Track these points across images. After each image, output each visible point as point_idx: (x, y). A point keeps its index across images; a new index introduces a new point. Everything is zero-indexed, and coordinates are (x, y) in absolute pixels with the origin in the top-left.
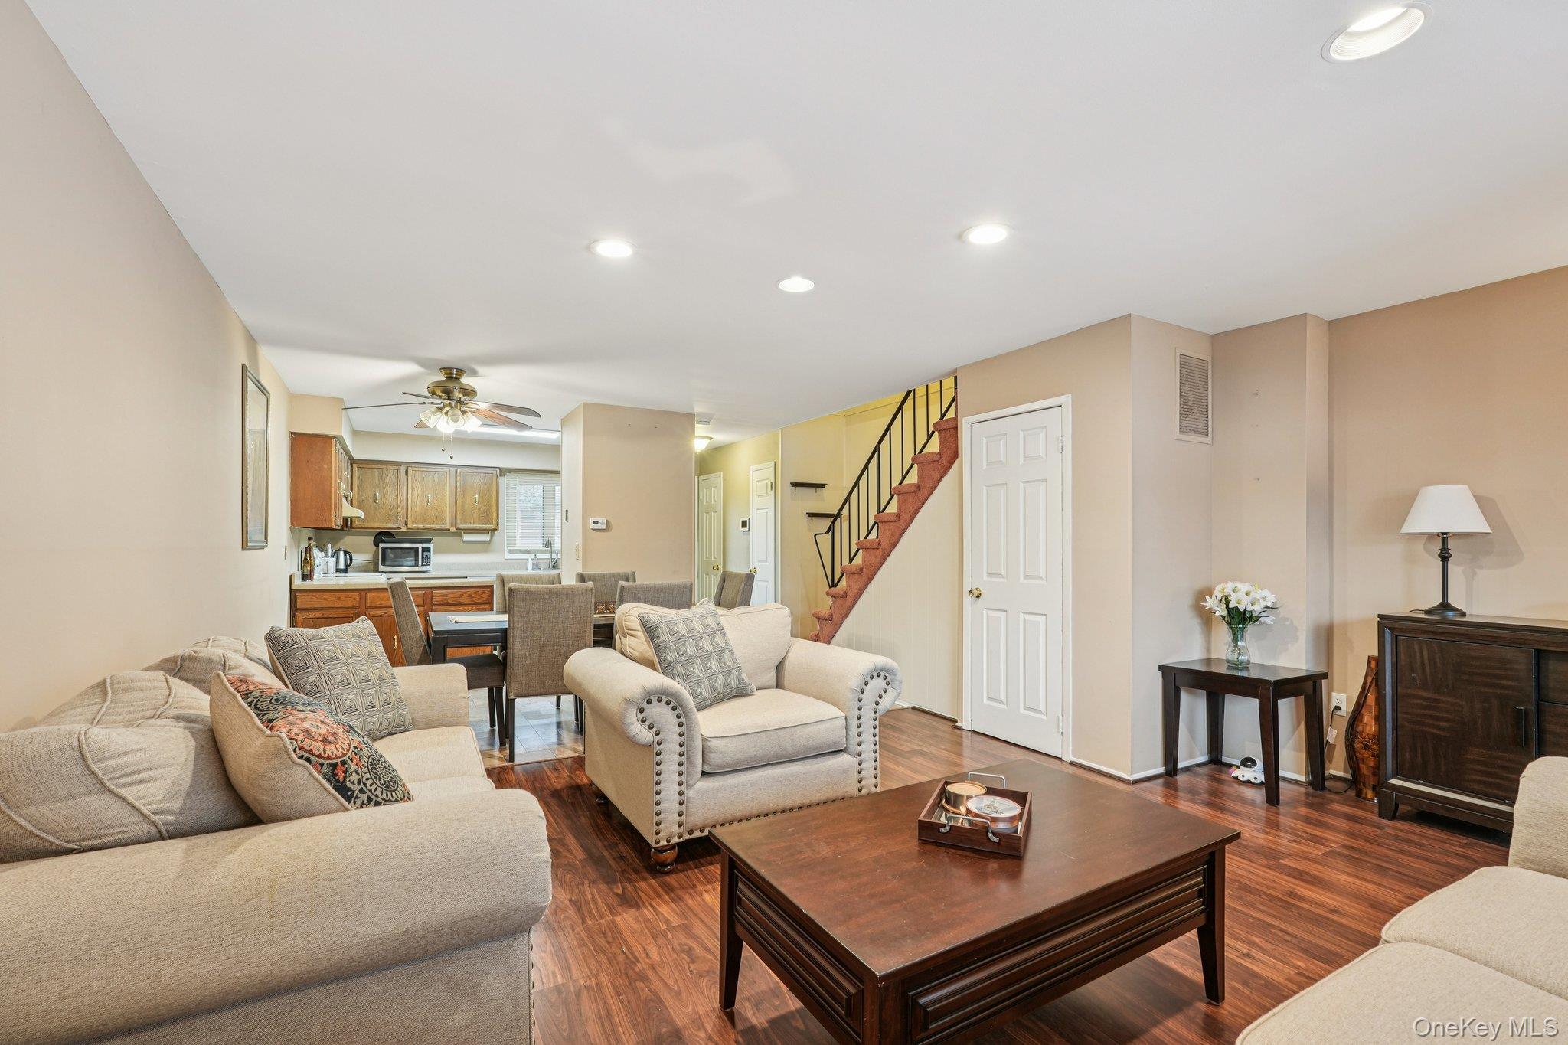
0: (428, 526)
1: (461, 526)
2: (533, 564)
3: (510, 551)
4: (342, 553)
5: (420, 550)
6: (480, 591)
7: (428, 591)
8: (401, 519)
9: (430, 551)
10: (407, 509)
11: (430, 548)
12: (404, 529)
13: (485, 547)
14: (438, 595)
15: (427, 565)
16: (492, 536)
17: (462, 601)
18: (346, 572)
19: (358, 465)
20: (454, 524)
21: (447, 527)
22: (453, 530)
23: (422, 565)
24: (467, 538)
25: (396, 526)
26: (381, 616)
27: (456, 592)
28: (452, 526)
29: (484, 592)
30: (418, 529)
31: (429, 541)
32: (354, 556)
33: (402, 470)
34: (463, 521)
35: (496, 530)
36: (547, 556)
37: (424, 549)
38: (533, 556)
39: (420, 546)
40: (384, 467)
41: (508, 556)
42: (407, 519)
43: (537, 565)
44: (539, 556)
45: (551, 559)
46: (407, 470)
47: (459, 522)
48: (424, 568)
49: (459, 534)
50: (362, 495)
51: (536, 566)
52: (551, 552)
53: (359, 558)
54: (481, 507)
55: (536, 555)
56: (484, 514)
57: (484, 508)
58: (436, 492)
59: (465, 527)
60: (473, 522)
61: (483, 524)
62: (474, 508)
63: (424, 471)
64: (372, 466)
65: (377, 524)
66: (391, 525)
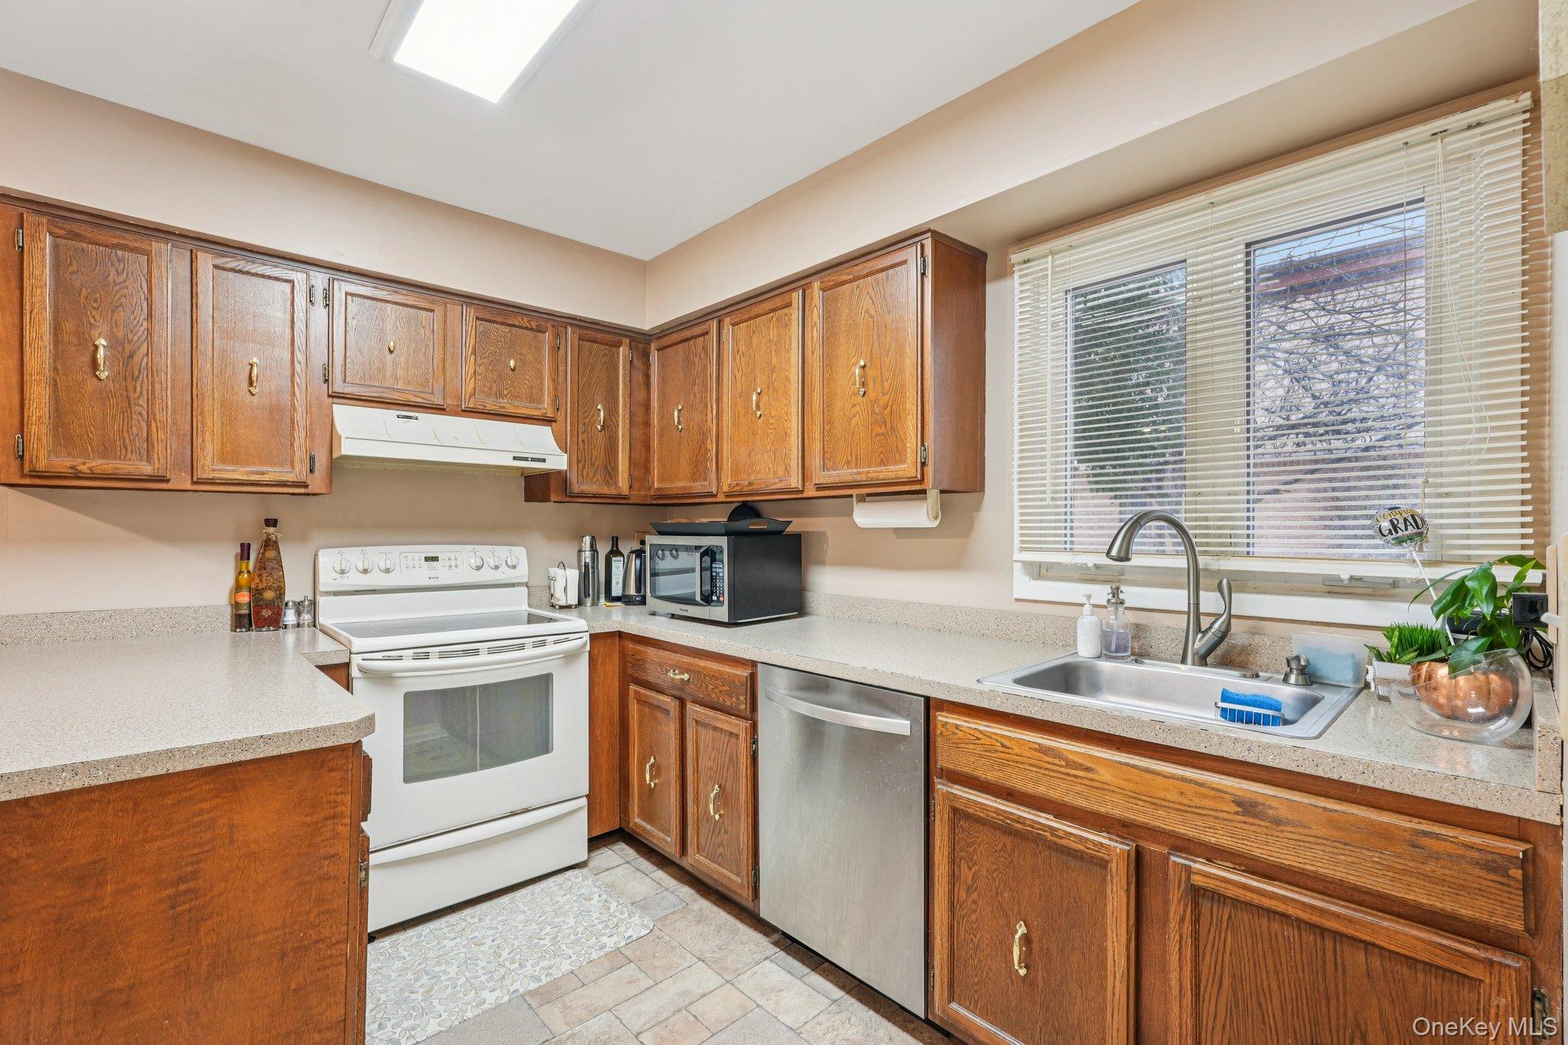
1: (824, 477)
2: (1105, 635)
3: (1039, 572)
8: (713, 466)
15: (718, 602)
20: (808, 472)
22: (810, 491)
23: (709, 601)
25: (705, 487)
28: (807, 478)
30: (741, 493)
34: (830, 461)
41: (1025, 587)
45: (1193, 613)
47: (818, 461)
48: (717, 613)
54: (877, 400)
55: (1116, 592)
56: (883, 427)
57: (883, 400)
58: (775, 375)
59: (832, 480)
60: (854, 458)
61: (882, 463)
62: (857, 408)
63: (750, 319)
64: (675, 337)
65: (680, 486)
66: (698, 487)
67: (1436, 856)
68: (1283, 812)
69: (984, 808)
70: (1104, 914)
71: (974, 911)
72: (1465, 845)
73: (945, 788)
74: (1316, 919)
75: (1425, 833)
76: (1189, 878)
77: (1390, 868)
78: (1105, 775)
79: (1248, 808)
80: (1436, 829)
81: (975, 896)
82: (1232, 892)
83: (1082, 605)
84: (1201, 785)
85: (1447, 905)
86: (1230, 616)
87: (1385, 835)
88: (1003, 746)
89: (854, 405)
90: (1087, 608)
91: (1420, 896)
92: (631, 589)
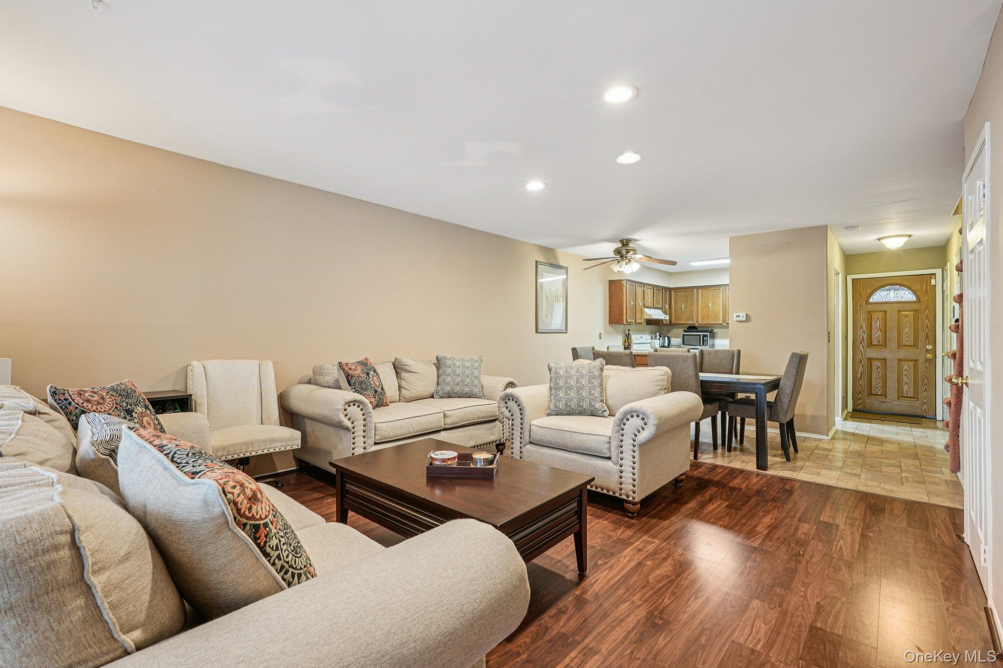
0: (709, 323)
4: (666, 337)
5: (701, 336)
10: (698, 313)
15: (705, 345)
19: (674, 290)
20: (724, 321)
21: (720, 323)
22: (723, 324)
25: (692, 322)
32: (672, 339)
33: (695, 290)
37: (704, 336)
39: (702, 333)
40: (686, 290)
42: (698, 319)
46: (698, 291)
50: (676, 308)
63: (707, 290)
64: (681, 290)
65: (683, 322)
66: (690, 322)
92: (666, 344)
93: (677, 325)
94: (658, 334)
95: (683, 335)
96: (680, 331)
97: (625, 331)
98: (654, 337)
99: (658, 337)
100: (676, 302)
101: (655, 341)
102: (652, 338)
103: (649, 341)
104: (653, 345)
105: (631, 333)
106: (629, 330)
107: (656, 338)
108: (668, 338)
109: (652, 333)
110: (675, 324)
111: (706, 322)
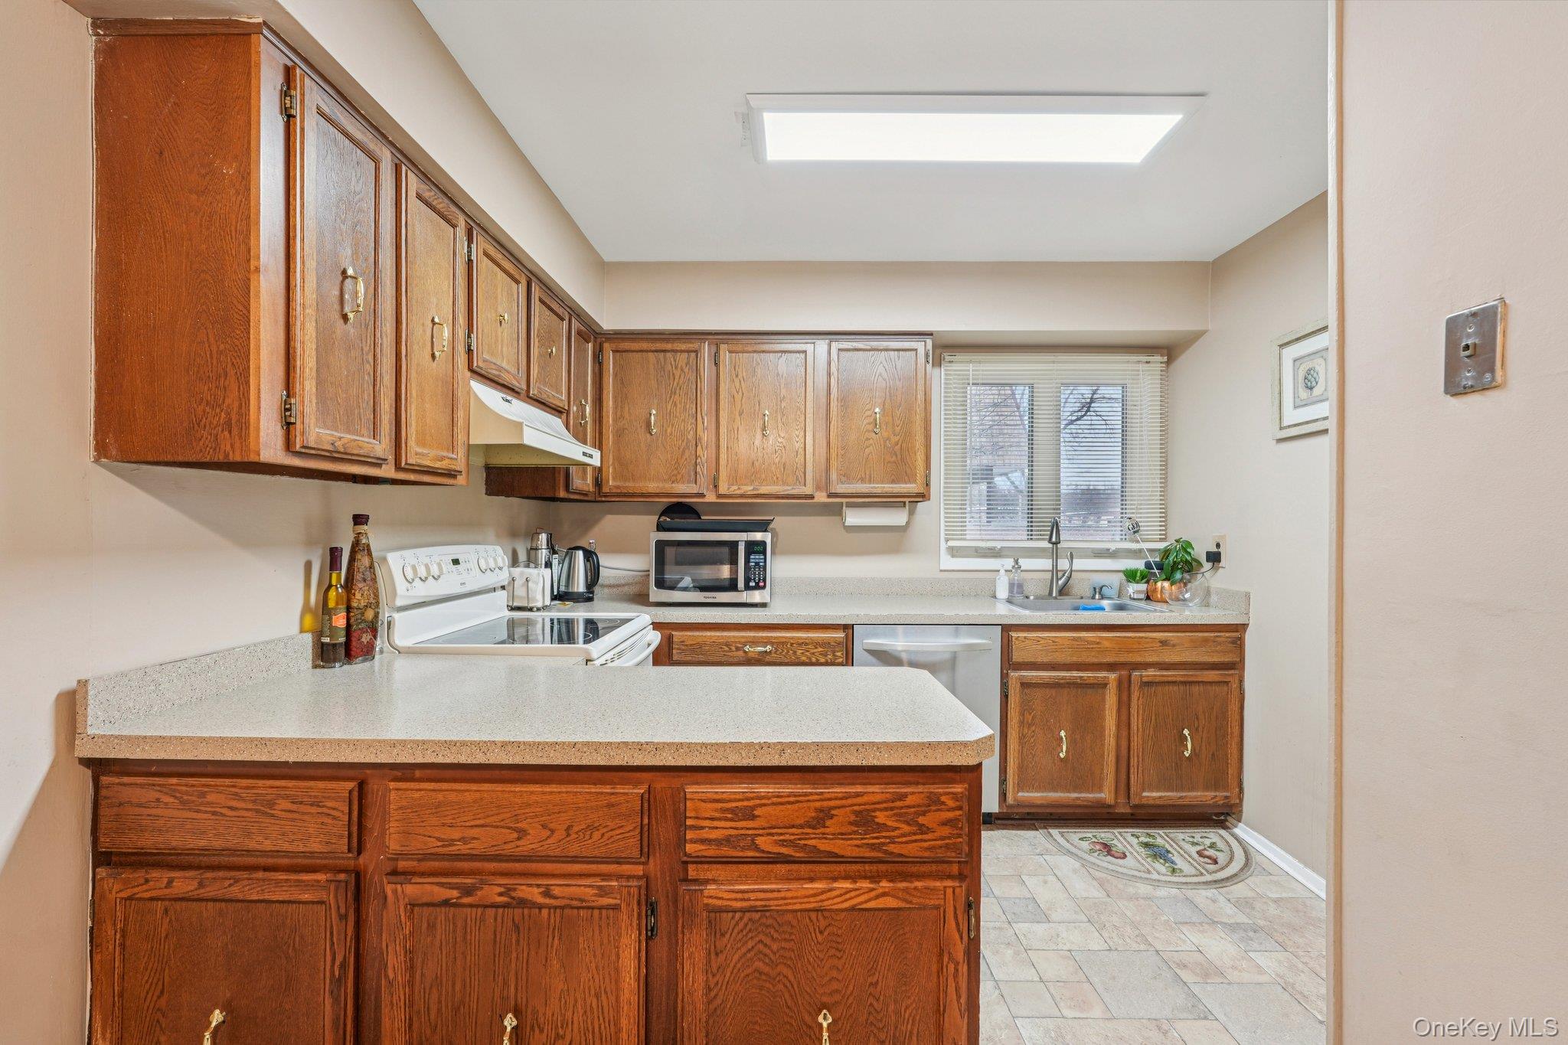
0: (764, 490)
1: (841, 488)
2: (1011, 585)
3: (954, 552)
4: (580, 554)
5: (742, 548)
6: (915, 793)
7: (661, 783)
8: (704, 471)
9: (764, 553)
10: (718, 447)
11: (763, 543)
12: (711, 498)
13: (894, 541)
14: (708, 810)
15: (757, 587)
16: (911, 513)
17: (824, 846)
18: (590, 599)
19: (614, 346)
20: (824, 484)
21: (808, 490)
22: (821, 497)
23: (747, 587)
24: (853, 518)
25: (692, 489)
26: (446, 903)
27: (796, 799)
28: (818, 488)
29: (934, 801)
30: (742, 496)
31: (763, 526)
32: (604, 560)
33: (706, 350)
34: (846, 477)
35: (923, 496)
36: (1046, 564)
37: (752, 549)
38: (1009, 563)
39: (742, 537)
40: (669, 346)
41: (948, 562)
42: (718, 470)
43: (1020, 586)
44: (1026, 563)
45: (1055, 570)
46: (717, 353)
47: (834, 476)
48: (756, 596)
49: (833, 510)
50: (622, 417)
51: (1017, 590)
52: (1055, 553)
53: (617, 566)
54: (888, 439)
55: (1017, 562)
56: (894, 457)
57: (894, 439)
58: (784, 404)
59: (850, 491)
60: (867, 476)
61: (893, 482)
62: (871, 441)
63: (755, 352)
64: (645, 345)
65: (652, 486)
66: (682, 488)
67: (1220, 644)
68: (1175, 641)
69: (1041, 678)
70: (1104, 710)
71: (1033, 737)
72: (1227, 637)
73: (1017, 674)
74: (1185, 679)
75: (1217, 636)
76: (1141, 679)
77: (1208, 652)
78: (1106, 644)
79: (1164, 643)
80: (1219, 634)
81: (1033, 728)
82: (1158, 679)
83: (999, 571)
84: (1146, 638)
85: (1222, 659)
86: (1071, 571)
87: (1206, 640)
88: (1053, 642)
89: (868, 439)
90: (1002, 572)
91: (1216, 659)
92: (580, 586)
93: (627, 500)
94: (543, 537)
95: (661, 546)
96: (644, 527)
97: (329, 525)
98: (522, 556)
99: (543, 554)
100: (621, 398)
101: (532, 572)
102: (515, 562)
103: (503, 577)
104: (520, 591)
105: (374, 537)
106: (359, 520)
107: (531, 561)
108: (589, 555)
109: (514, 534)
110: (619, 495)
111: (748, 489)
